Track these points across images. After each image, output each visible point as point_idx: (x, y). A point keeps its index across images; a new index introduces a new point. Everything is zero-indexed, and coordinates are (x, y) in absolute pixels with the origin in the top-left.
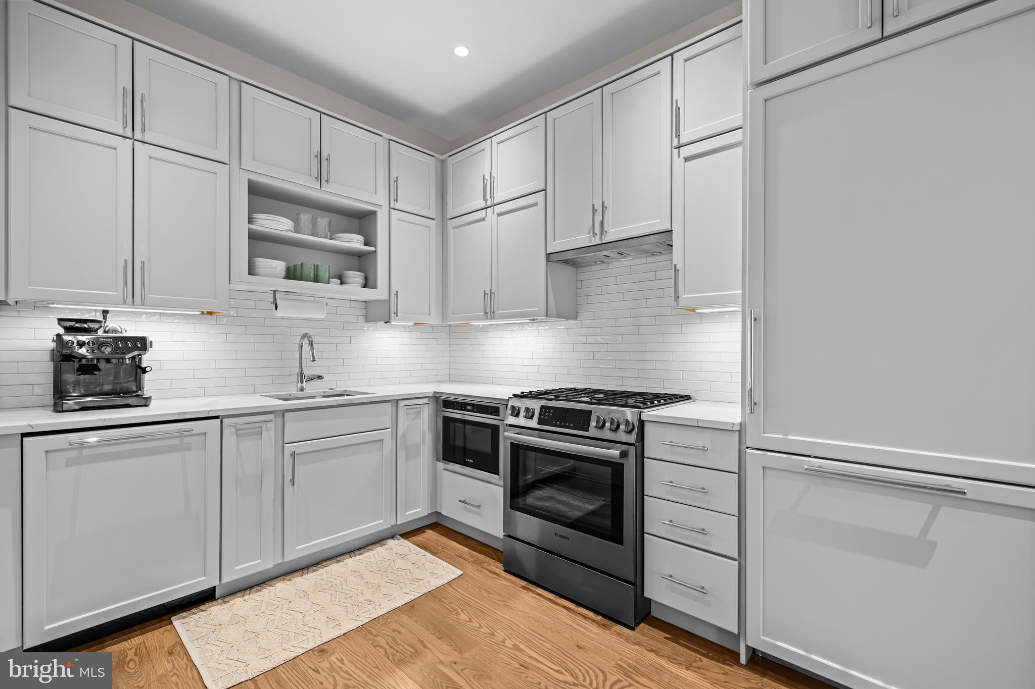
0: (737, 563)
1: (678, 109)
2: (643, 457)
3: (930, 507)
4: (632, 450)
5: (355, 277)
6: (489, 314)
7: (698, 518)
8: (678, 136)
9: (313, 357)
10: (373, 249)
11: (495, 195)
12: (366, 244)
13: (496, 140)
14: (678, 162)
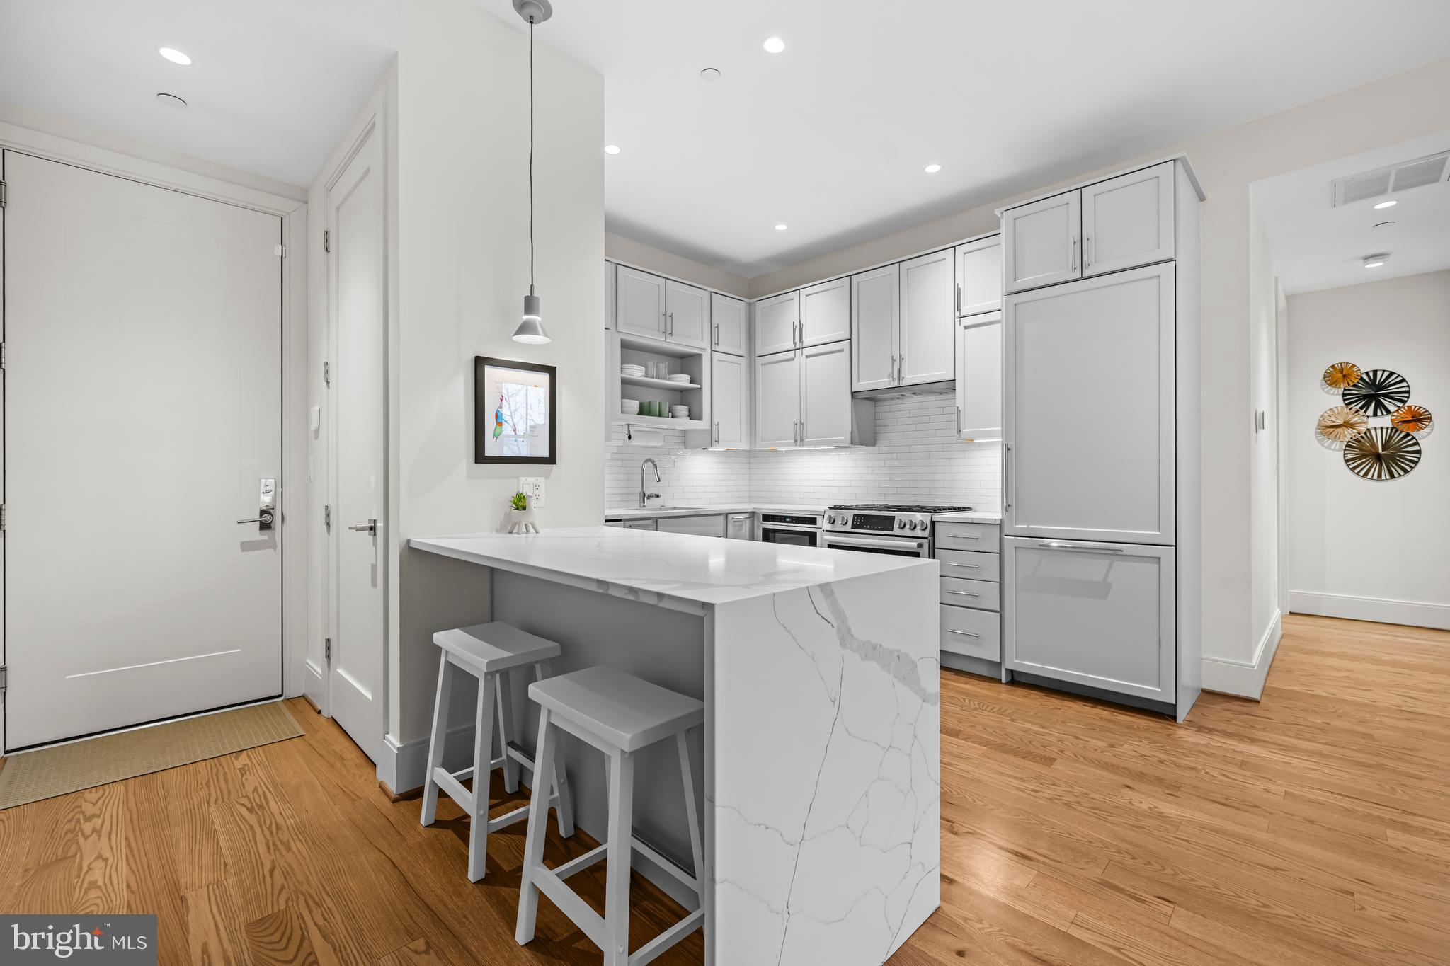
0: (998, 614)
1: (959, 289)
2: (934, 548)
3: (1108, 562)
4: (925, 542)
5: (682, 410)
6: (799, 440)
7: (974, 587)
8: (959, 310)
9: (659, 479)
10: (698, 386)
11: (804, 340)
12: (692, 382)
13: (804, 292)
14: (960, 329)
